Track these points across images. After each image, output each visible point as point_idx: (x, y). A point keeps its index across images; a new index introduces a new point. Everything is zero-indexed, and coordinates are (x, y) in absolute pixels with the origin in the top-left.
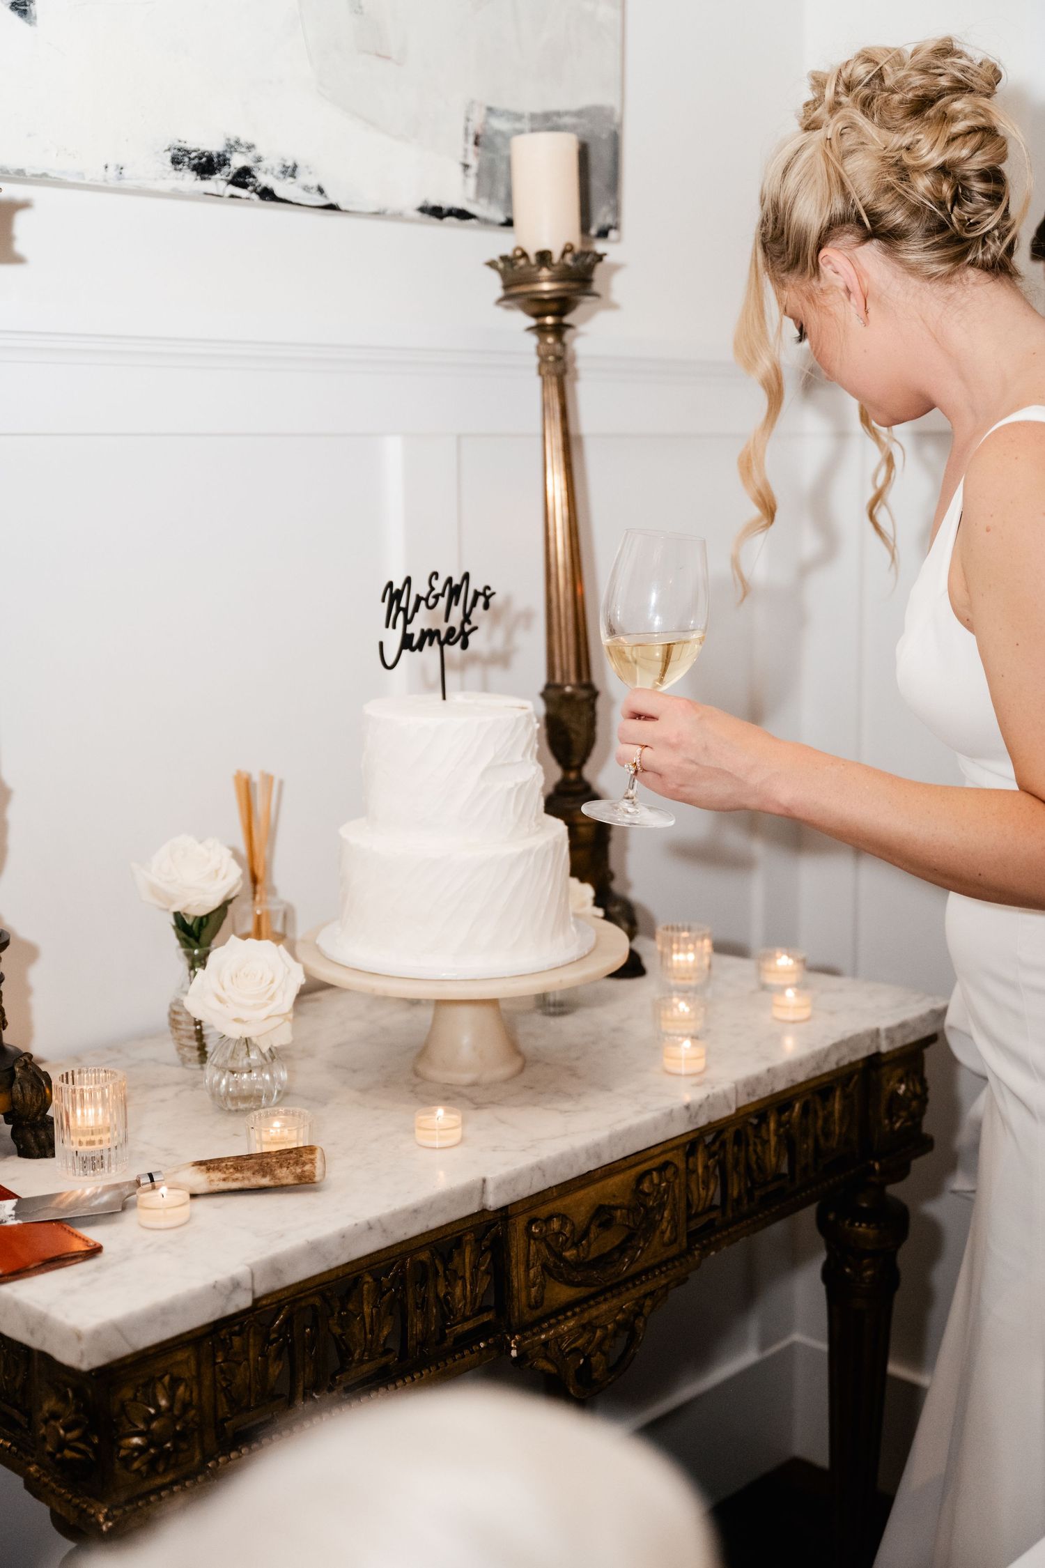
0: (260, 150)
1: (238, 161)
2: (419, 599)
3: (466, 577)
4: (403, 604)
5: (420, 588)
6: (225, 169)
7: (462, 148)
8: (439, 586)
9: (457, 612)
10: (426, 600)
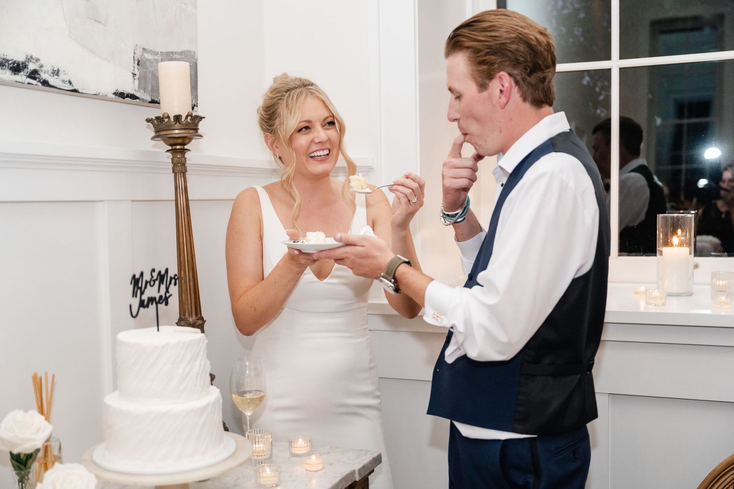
0: (42, 62)
1: (32, 66)
2: (147, 282)
3: (167, 271)
4: (140, 285)
5: (147, 277)
6: (26, 70)
7: (131, 66)
8: (155, 275)
9: (163, 287)
10: (150, 282)
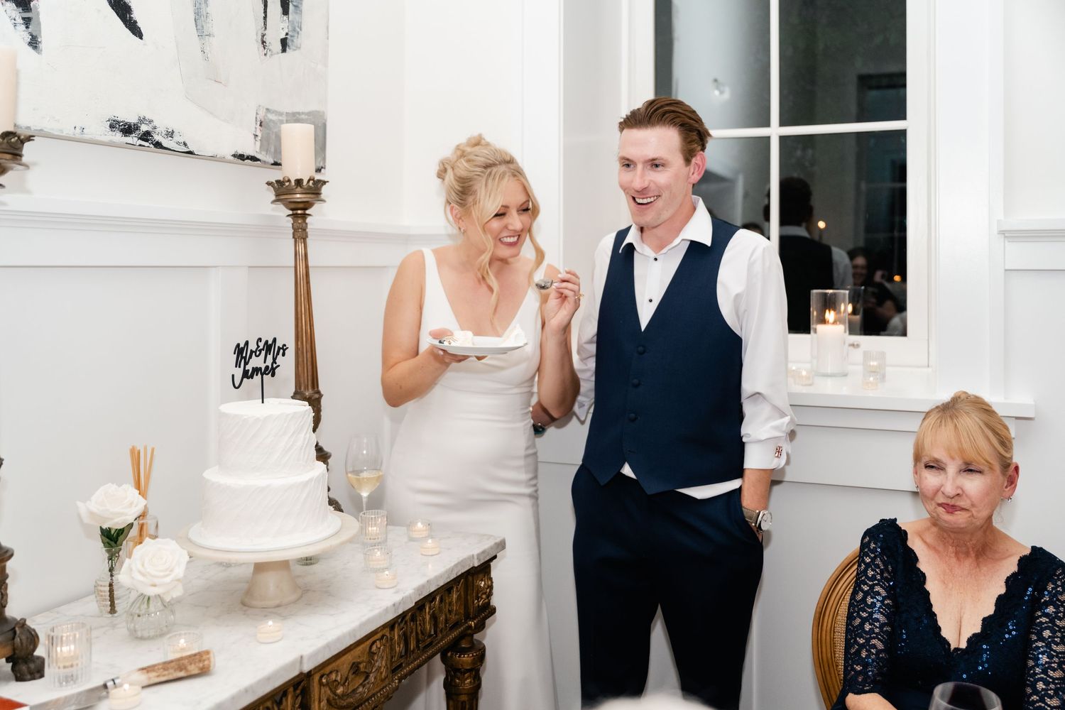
0: (155, 123)
1: (144, 128)
2: (252, 352)
3: (275, 340)
4: (244, 355)
5: (252, 346)
6: (138, 132)
7: (252, 126)
8: (261, 345)
9: (270, 358)
10: (255, 352)
